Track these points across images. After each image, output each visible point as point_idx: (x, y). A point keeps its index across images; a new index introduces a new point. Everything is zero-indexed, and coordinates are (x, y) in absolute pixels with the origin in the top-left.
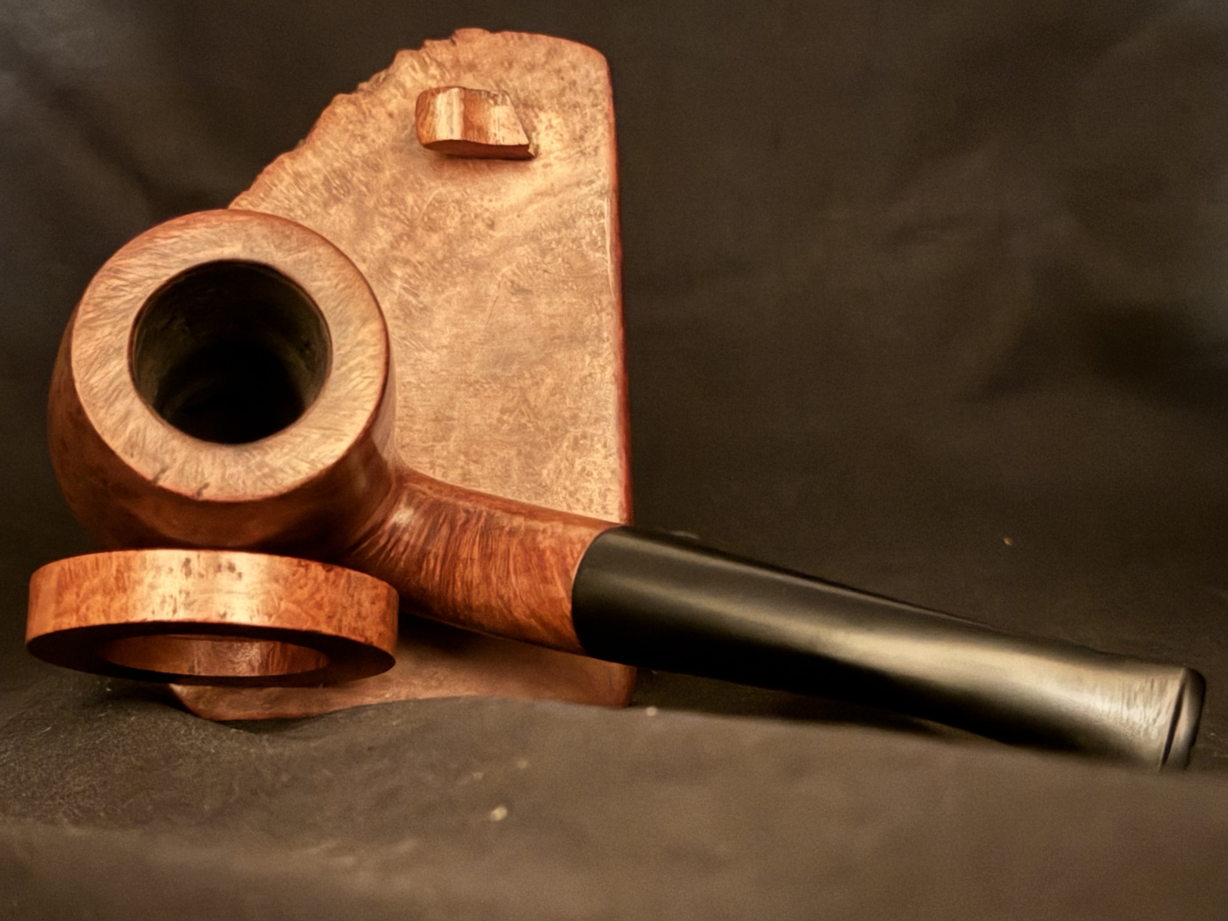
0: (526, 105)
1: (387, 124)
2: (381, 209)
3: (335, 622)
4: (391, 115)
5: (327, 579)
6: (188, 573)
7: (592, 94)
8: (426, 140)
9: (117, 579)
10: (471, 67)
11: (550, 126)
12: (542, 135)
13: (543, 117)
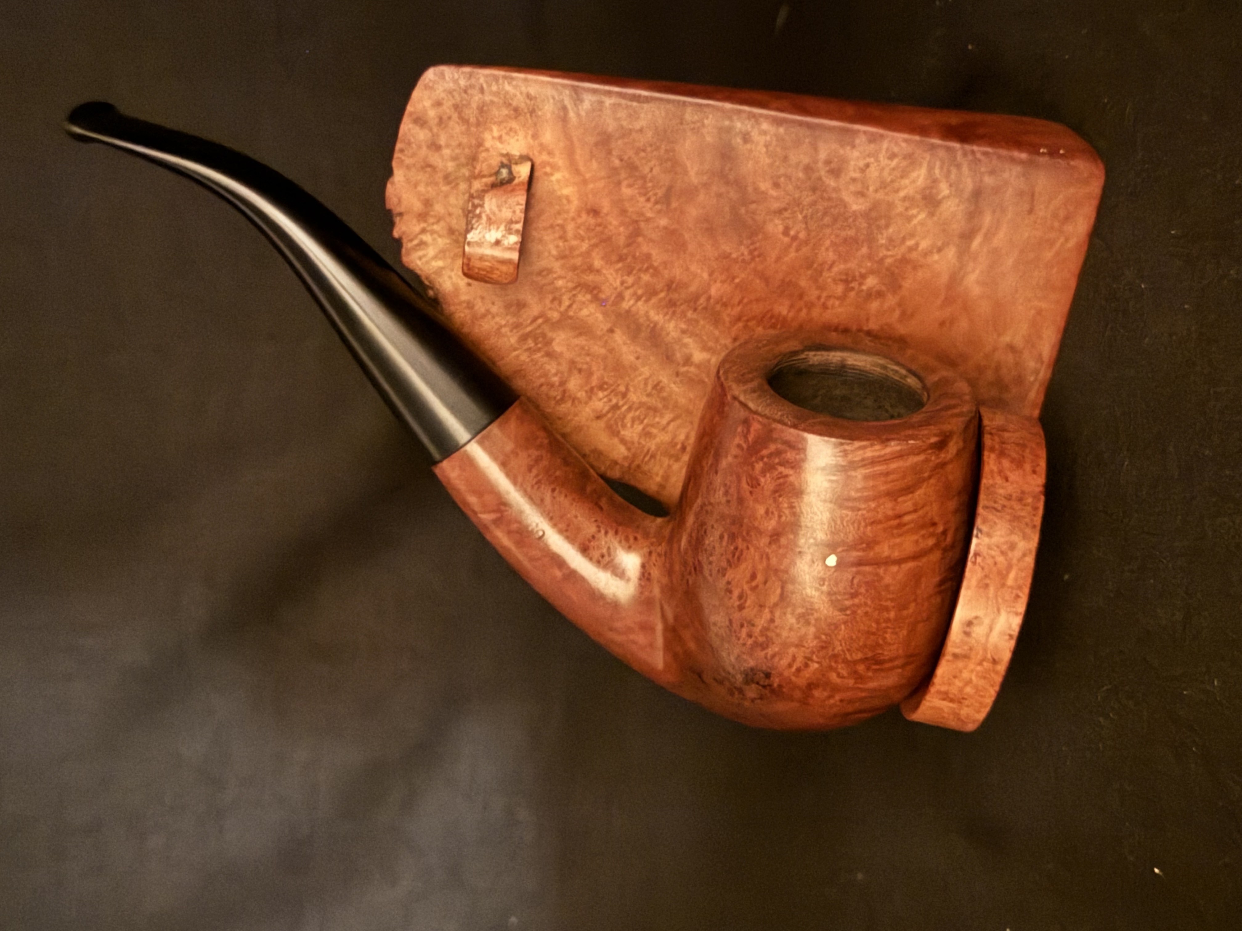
2: (563, 308)
3: (1028, 530)
5: (986, 534)
7: (469, 91)
11: (500, 138)
13: (488, 144)
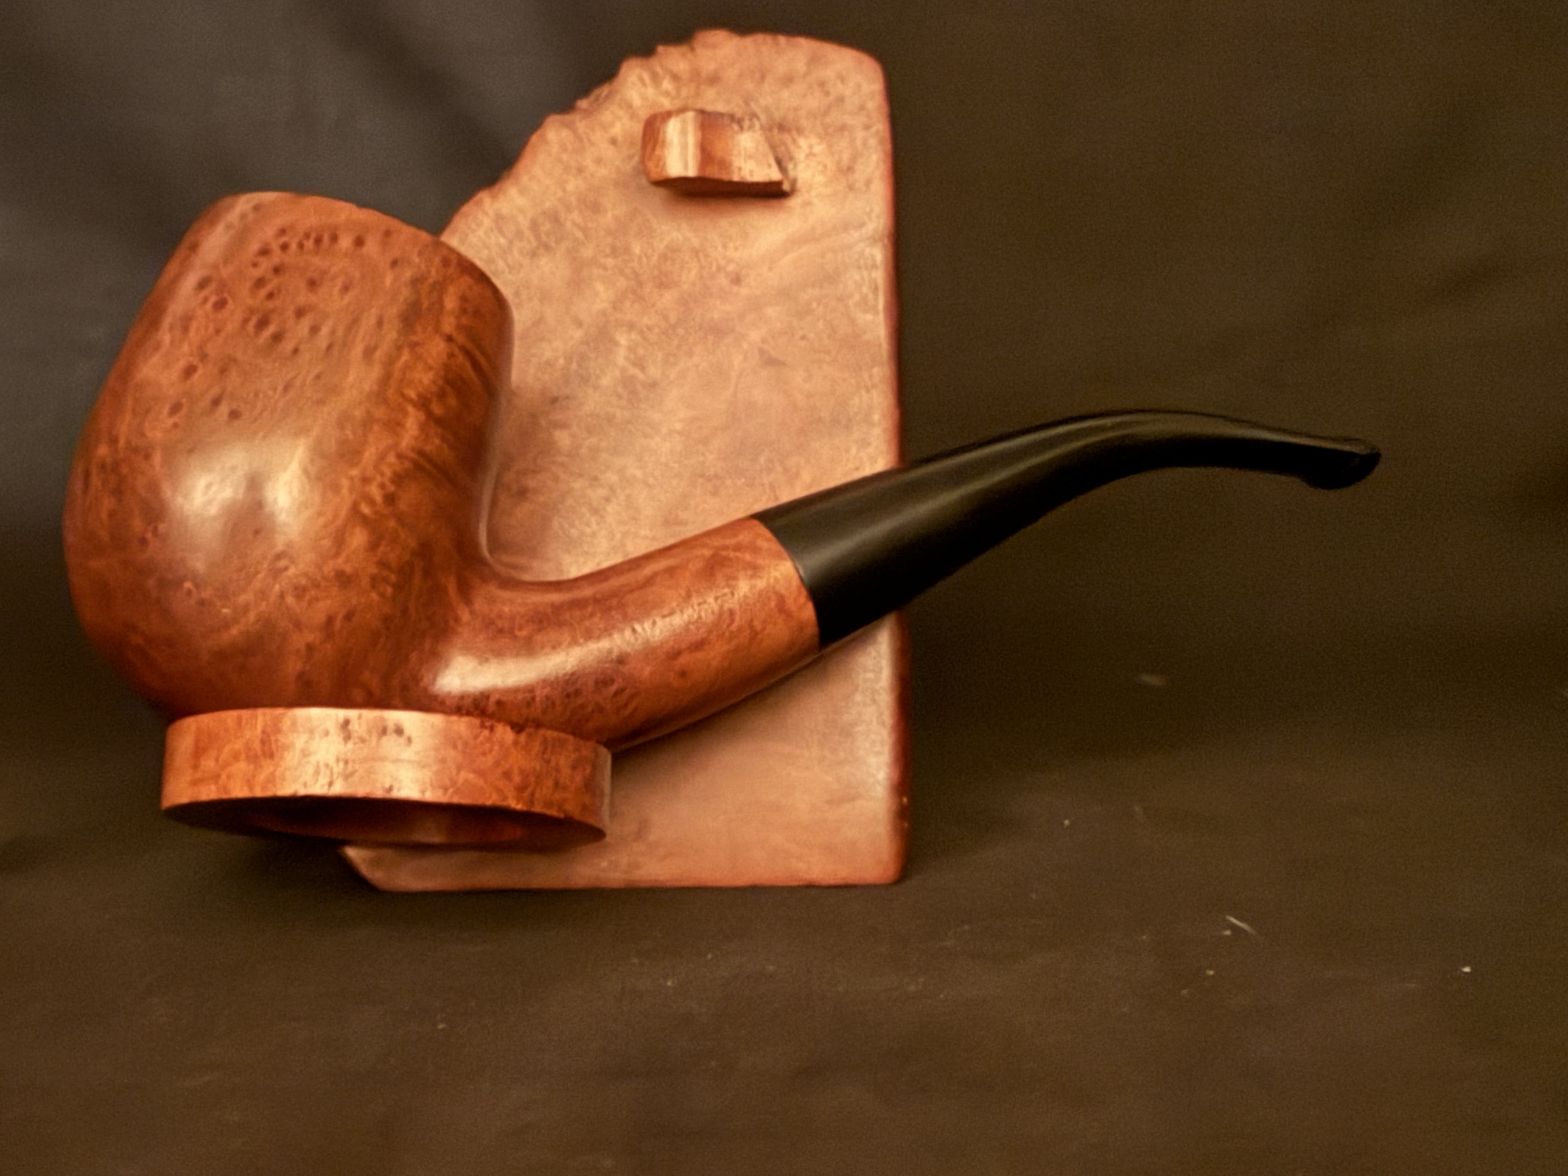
0: (782, 127)
1: (608, 152)
2: (602, 260)
3: (526, 794)
4: (614, 142)
5: (516, 743)
6: (347, 738)
7: (863, 114)
8: (655, 175)
9: (263, 742)
10: (714, 80)
11: (810, 155)
12: (801, 166)
13: (803, 142)
